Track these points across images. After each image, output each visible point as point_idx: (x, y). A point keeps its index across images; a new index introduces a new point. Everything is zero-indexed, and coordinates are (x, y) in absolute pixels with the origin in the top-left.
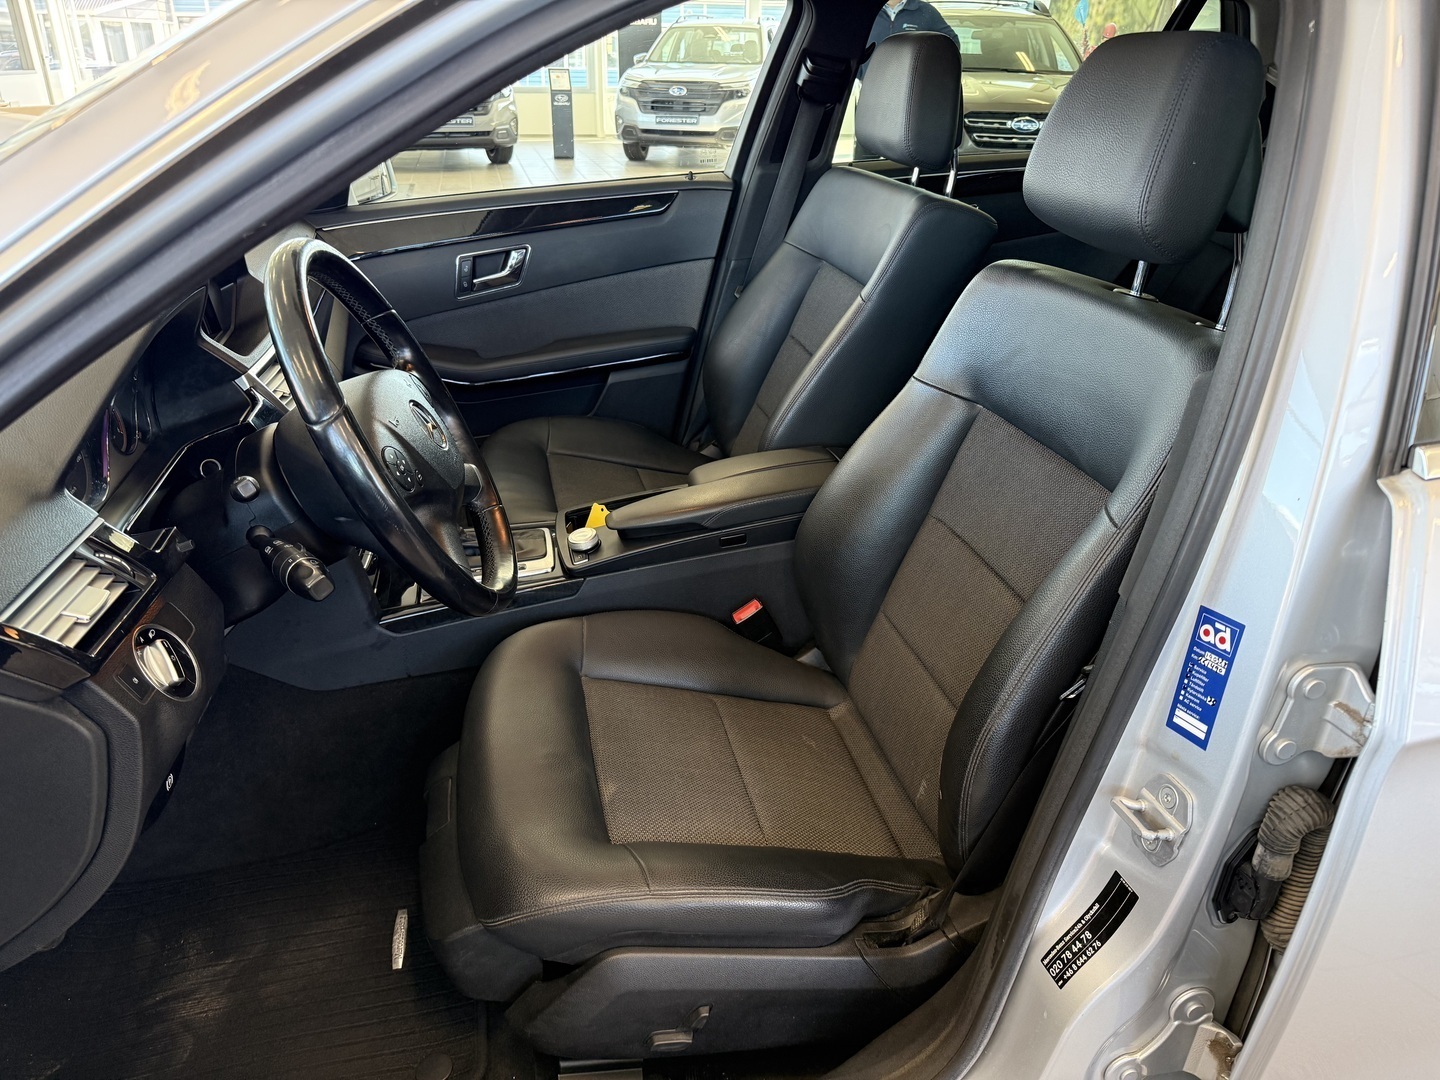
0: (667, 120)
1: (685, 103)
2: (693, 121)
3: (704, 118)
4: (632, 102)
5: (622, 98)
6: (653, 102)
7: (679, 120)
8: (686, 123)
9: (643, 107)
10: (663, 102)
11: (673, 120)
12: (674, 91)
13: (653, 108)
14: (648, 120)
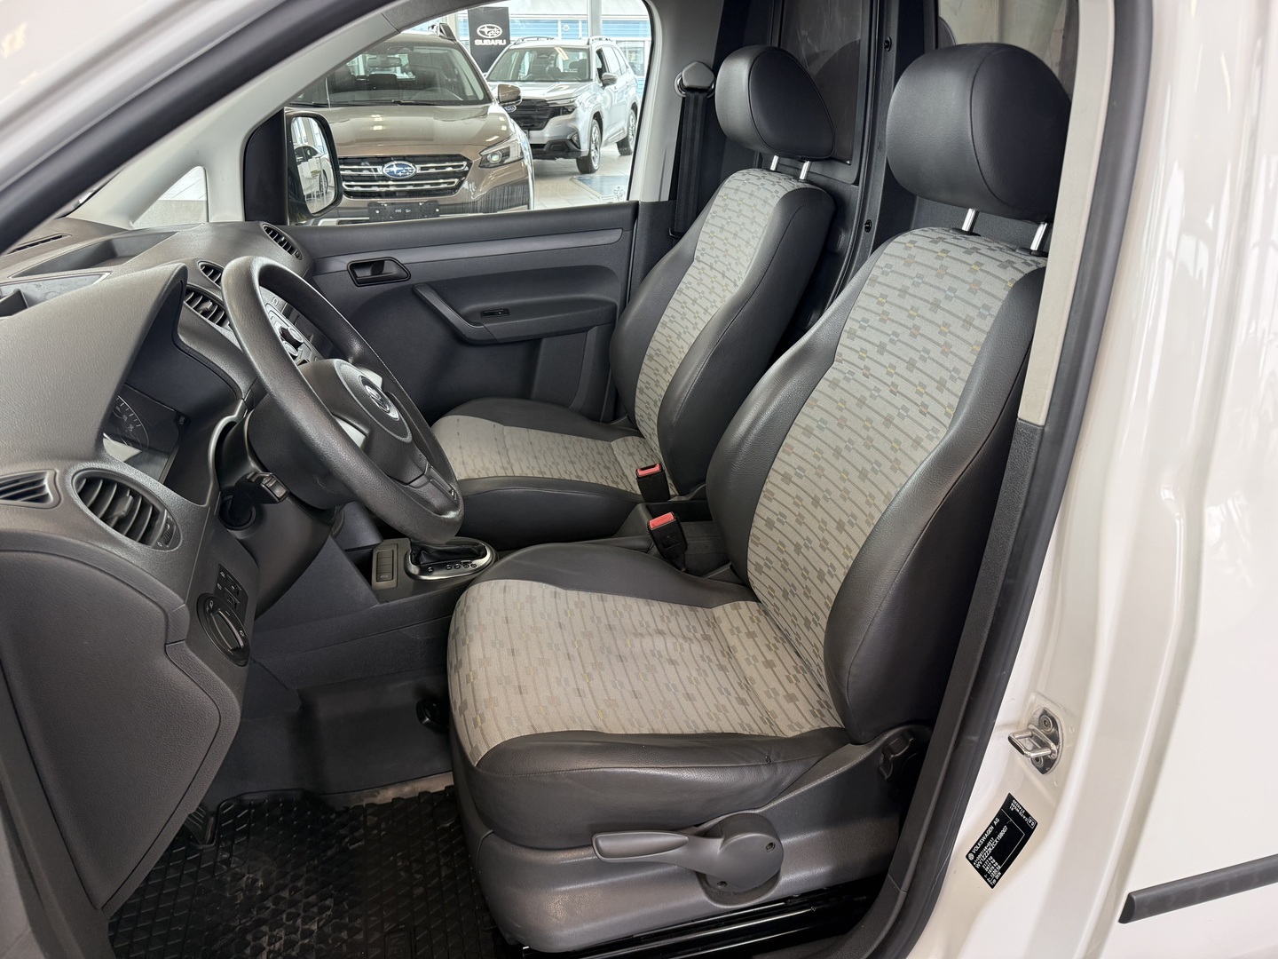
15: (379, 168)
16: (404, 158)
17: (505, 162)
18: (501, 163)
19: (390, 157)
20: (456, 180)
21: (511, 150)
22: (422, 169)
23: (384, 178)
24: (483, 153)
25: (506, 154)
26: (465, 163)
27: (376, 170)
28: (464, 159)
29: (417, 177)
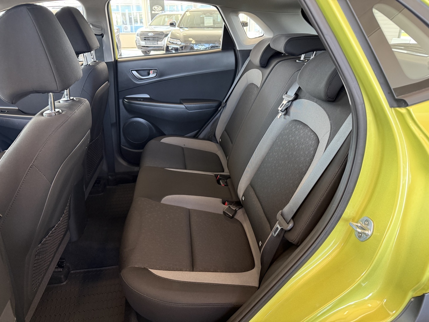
0: (148, 43)
1: (153, 38)
2: (156, 43)
3: (159, 43)
4: (139, 37)
5: (137, 37)
6: (144, 38)
7: (152, 43)
8: (154, 44)
9: (142, 40)
10: (147, 38)
11: (150, 43)
12: (150, 34)
13: (144, 39)
14: (143, 43)
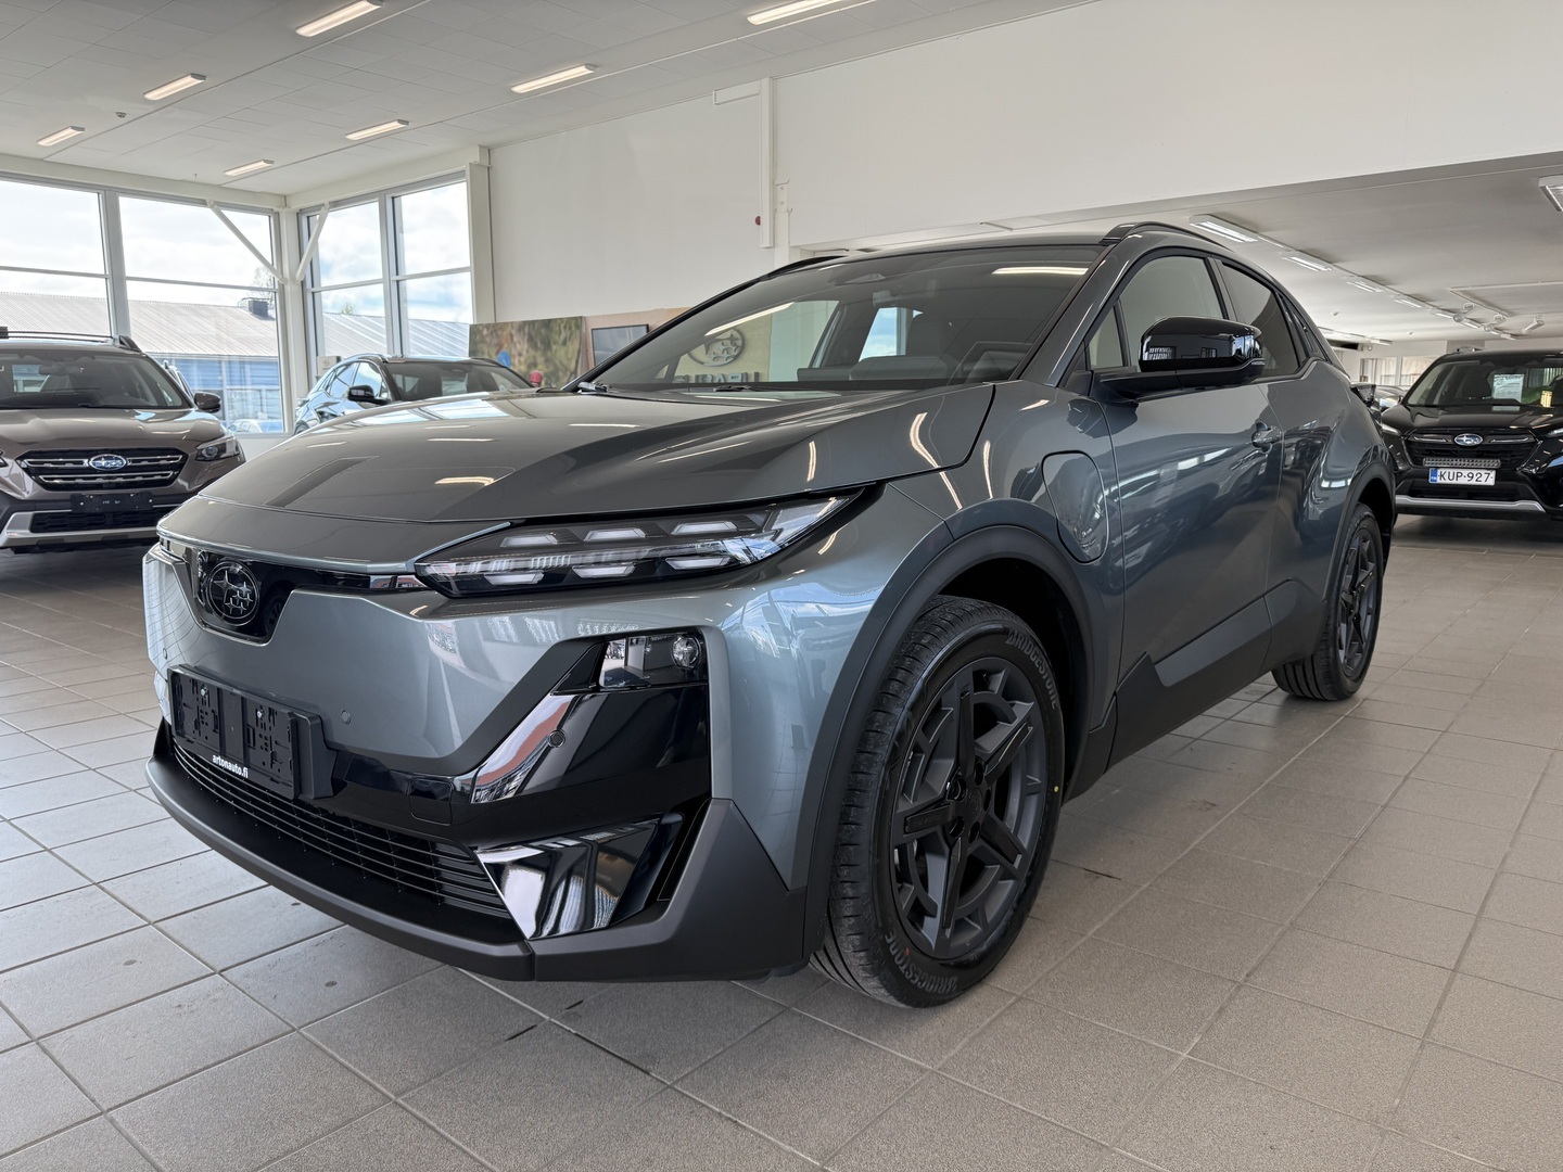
15: (86, 461)
16: (112, 452)
17: (223, 456)
18: (217, 458)
19: (97, 451)
20: (171, 473)
21: (228, 447)
22: (134, 461)
23: (90, 470)
24: (199, 448)
25: (222, 448)
26: (181, 457)
27: (82, 463)
28: (179, 452)
29: (126, 469)
